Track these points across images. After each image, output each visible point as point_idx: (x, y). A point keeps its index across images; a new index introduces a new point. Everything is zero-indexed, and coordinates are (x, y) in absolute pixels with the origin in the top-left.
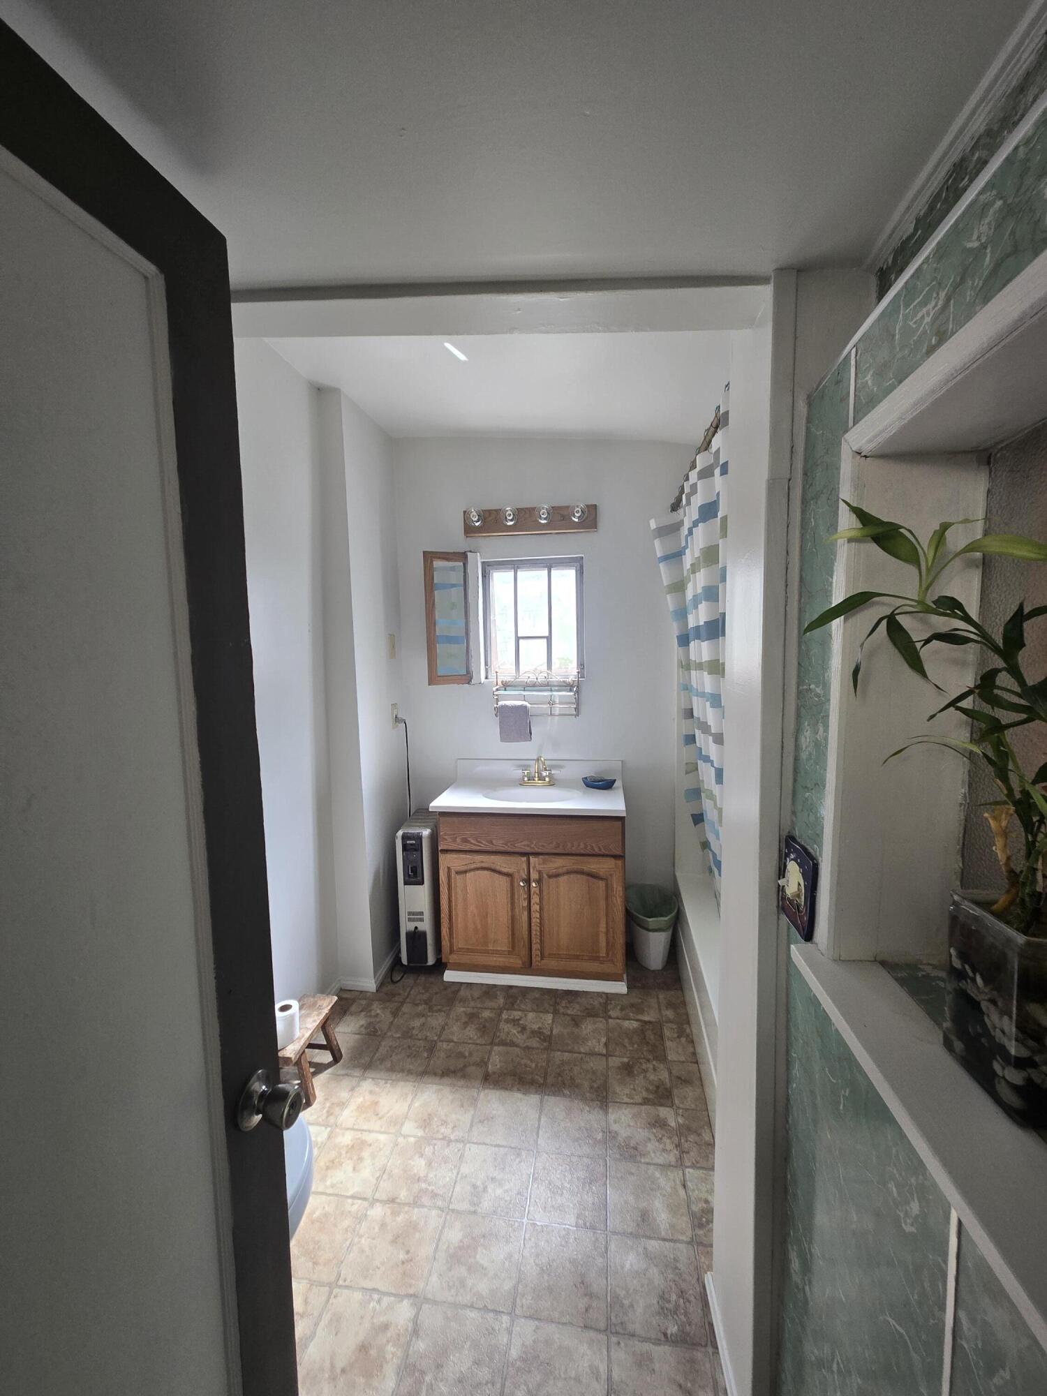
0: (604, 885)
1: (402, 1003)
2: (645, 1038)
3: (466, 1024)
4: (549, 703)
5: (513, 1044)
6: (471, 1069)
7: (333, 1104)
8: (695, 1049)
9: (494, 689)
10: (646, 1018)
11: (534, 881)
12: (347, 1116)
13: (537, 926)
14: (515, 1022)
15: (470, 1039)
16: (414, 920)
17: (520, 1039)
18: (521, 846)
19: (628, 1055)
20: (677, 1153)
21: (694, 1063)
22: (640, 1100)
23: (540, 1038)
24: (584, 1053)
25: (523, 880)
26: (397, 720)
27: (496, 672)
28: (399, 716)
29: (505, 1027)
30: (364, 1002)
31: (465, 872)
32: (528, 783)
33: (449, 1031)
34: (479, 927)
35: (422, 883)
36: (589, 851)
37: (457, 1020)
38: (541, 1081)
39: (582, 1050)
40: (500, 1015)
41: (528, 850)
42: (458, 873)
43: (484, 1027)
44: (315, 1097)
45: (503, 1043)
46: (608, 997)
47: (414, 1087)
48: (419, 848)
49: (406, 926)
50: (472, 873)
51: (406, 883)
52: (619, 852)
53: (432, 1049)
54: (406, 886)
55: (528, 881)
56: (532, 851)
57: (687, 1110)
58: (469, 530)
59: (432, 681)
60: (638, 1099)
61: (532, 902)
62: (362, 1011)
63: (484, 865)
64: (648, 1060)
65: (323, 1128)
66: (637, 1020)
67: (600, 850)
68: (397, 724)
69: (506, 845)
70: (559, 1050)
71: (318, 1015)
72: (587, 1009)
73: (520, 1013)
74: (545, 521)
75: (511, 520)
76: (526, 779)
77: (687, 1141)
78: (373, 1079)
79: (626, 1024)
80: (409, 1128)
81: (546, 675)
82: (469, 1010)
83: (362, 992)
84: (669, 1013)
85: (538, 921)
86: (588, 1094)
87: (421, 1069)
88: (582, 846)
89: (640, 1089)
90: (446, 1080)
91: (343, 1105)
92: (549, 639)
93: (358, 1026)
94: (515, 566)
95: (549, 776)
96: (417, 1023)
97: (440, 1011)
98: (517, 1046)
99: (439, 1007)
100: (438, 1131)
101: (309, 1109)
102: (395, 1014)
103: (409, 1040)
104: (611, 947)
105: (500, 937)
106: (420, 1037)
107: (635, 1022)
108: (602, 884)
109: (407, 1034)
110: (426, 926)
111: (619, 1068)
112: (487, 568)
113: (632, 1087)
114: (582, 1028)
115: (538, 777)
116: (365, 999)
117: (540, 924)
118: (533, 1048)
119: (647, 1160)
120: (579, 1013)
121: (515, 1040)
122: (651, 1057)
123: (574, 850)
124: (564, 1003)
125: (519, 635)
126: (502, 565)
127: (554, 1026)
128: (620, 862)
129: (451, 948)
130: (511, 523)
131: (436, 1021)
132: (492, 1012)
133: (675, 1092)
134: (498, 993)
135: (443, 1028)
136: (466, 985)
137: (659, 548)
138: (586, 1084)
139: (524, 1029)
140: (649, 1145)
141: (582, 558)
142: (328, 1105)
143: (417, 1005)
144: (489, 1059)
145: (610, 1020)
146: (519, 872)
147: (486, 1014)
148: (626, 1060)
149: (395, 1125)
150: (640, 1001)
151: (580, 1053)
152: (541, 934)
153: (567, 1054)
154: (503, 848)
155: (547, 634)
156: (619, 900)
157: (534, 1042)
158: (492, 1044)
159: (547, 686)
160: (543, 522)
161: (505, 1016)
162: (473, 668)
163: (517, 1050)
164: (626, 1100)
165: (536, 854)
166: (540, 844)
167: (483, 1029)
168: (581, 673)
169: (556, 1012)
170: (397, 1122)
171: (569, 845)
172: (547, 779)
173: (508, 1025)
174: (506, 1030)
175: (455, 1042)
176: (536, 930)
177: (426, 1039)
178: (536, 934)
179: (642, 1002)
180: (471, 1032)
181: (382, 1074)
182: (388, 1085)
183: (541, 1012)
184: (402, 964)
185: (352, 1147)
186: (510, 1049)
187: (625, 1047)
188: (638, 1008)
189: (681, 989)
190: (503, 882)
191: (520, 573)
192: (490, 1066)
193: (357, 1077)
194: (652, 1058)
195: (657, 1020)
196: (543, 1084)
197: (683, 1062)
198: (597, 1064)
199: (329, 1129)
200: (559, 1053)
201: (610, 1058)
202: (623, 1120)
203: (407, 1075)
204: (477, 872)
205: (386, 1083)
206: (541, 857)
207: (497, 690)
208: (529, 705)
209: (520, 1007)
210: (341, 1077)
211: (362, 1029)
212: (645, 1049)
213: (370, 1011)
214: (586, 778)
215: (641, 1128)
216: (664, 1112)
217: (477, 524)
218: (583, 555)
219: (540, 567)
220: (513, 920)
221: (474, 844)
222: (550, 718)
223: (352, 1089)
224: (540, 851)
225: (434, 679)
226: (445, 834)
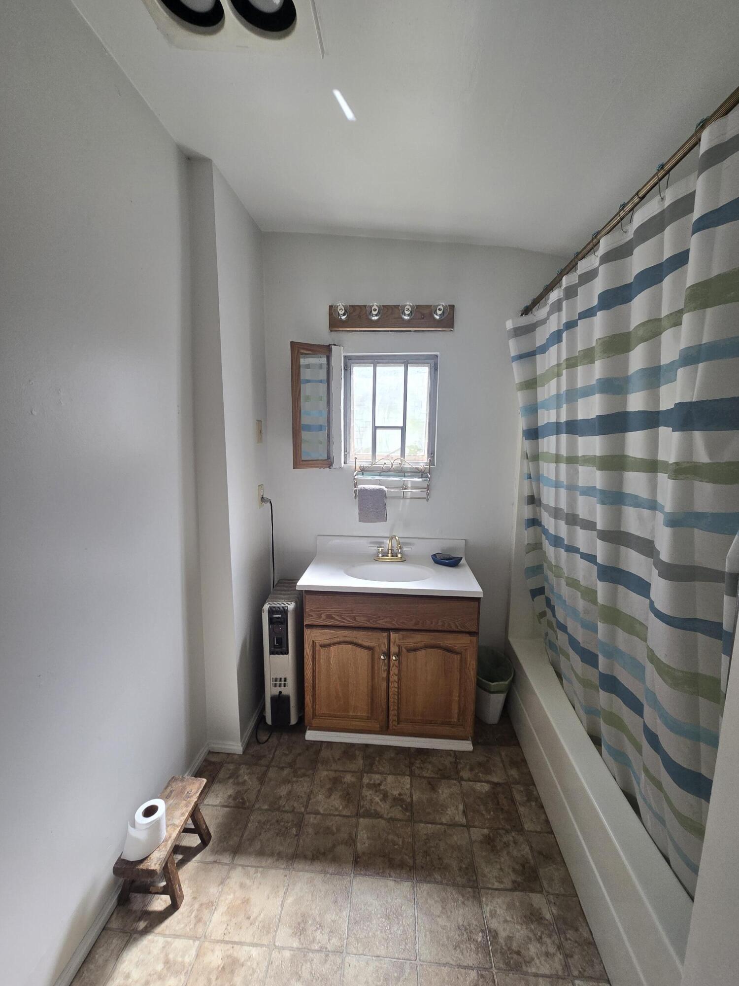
0: (459, 659)
1: (268, 767)
2: (498, 804)
3: (330, 791)
4: (403, 487)
5: (377, 815)
6: (341, 849)
7: (201, 905)
8: (547, 817)
9: (355, 474)
10: (495, 780)
11: (394, 654)
12: (217, 922)
13: (395, 694)
14: (375, 787)
15: (337, 809)
16: (280, 686)
17: (383, 808)
18: (382, 623)
19: (487, 825)
20: (561, 957)
21: (548, 833)
22: (509, 885)
23: (402, 807)
24: (445, 824)
25: (384, 654)
26: (263, 500)
27: (356, 458)
28: (264, 496)
29: (367, 793)
30: (231, 767)
31: (329, 645)
32: (382, 559)
33: (315, 800)
34: (341, 694)
35: (286, 653)
36: (446, 628)
37: (322, 787)
38: (411, 862)
39: (444, 821)
40: (361, 779)
41: (389, 626)
42: (322, 646)
43: (348, 794)
44: (182, 896)
45: (368, 814)
46: (457, 755)
47: (286, 876)
48: (285, 621)
49: (270, 691)
50: (336, 647)
51: (271, 653)
52: (474, 629)
53: (300, 824)
54: (271, 656)
55: (388, 654)
56: (393, 627)
57: (557, 895)
58: (335, 324)
59: (296, 465)
60: (508, 884)
61: (391, 673)
62: (229, 778)
63: (347, 639)
64: (507, 832)
65: (191, 942)
66: (488, 782)
67: (457, 627)
68: (263, 503)
69: (368, 621)
70: (421, 822)
71: (187, 806)
72: (440, 770)
73: (377, 776)
74: (408, 318)
75: (376, 315)
76: (380, 555)
77: (566, 940)
78: (243, 866)
79: (478, 786)
80: (284, 936)
81: (399, 462)
82: (332, 774)
83: (229, 754)
84: (514, 772)
85: (396, 690)
86: (458, 879)
87: (291, 851)
88: (440, 623)
89: (506, 869)
90: (318, 866)
91: (211, 905)
92: (403, 429)
93: (226, 796)
94: (375, 361)
95: (401, 553)
96: (283, 791)
97: (304, 775)
98: (381, 817)
99: (303, 771)
100: (313, 941)
101: (176, 914)
102: (262, 780)
103: (277, 813)
104: (462, 712)
105: (359, 702)
106: (287, 808)
107: (486, 784)
108: (456, 658)
109: (275, 807)
110: (289, 690)
111: (481, 842)
112: (349, 362)
113: (498, 866)
114: (439, 792)
115: (392, 553)
116: (232, 763)
117: (398, 692)
118: (397, 820)
119: (534, 970)
120: (433, 775)
121: (379, 809)
122: (508, 827)
123: (433, 627)
124: (418, 763)
125: (377, 425)
126: (362, 360)
127: (413, 791)
128: (474, 639)
129: (313, 712)
130: (376, 318)
131: (302, 787)
132: (353, 776)
133: (541, 872)
134: (357, 752)
135: (309, 799)
136: (326, 743)
137: (514, 347)
138: (454, 864)
139: (385, 796)
140: (531, 946)
141: (437, 356)
142: (196, 906)
143: (282, 768)
144: (356, 836)
145: (463, 783)
146: (379, 646)
147: (348, 778)
148: (486, 831)
149: (268, 932)
150: (486, 759)
151: (441, 824)
152: (398, 701)
153: (430, 826)
154: (366, 625)
155: (401, 425)
156: (472, 673)
157: (397, 813)
158: (358, 815)
159: (401, 472)
160: (406, 318)
161: (366, 780)
162: (334, 454)
163: (383, 822)
164: (497, 885)
165: (396, 630)
166: (401, 621)
167: (347, 797)
168: (431, 462)
169: (412, 775)
170: (268, 928)
171: (428, 622)
172: (399, 556)
173: (371, 792)
174: (369, 798)
175: (322, 815)
176: (394, 698)
177: (293, 811)
178: (394, 702)
179: (487, 761)
180: (337, 802)
181: (252, 860)
182: (259, 875)
183: (399, 774)
184: (267, 723)
185: (223, 968)
186: (375, 821)
187: (483, 815)
188: (485, 767)
189: (518, 745)
190: (364, 654)
191: (379, 369)
192: (358, 844)
193: (226, 864)
194: (510, 828)
195: (505, 781)
196: (413, 867)
197: (540, 832)
198: (458, 838)
199: (197, 943)
200: (422, 825)
201: (471, 829)
202: (498, 912)
203: (277, 860)
204: (340, 646)
205: (256, 872)
206: (401, 633)
207: (357, 475)
208: (385, 489)
209: (378, 768)
210: (210, 866)
211: (230, 800)
212: (501, 817)
213: (238, 777)
214: (435, 555)
215: (518, 923)
216: (537, 900)
217: (343, 318)
218: (438, 353)
219: (397, 363)
220: (373, 689)
221: (337, 620)
222: (402, 501)
223: (222, 883)
224: (401, 627)
225: (298, 463)
226: (312, 611)
